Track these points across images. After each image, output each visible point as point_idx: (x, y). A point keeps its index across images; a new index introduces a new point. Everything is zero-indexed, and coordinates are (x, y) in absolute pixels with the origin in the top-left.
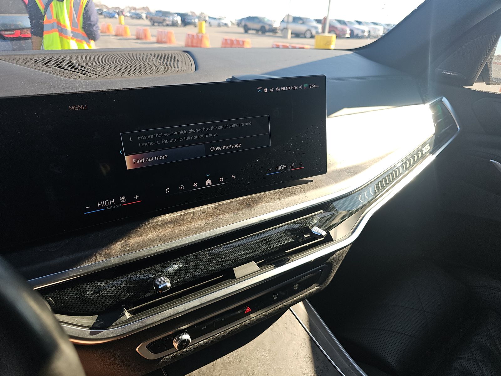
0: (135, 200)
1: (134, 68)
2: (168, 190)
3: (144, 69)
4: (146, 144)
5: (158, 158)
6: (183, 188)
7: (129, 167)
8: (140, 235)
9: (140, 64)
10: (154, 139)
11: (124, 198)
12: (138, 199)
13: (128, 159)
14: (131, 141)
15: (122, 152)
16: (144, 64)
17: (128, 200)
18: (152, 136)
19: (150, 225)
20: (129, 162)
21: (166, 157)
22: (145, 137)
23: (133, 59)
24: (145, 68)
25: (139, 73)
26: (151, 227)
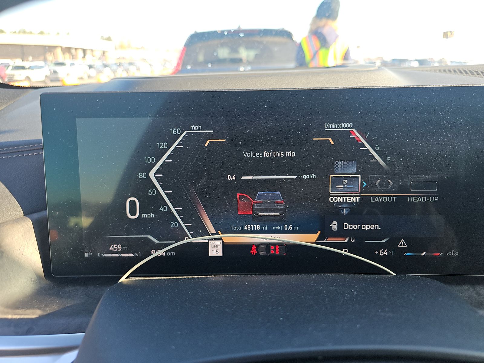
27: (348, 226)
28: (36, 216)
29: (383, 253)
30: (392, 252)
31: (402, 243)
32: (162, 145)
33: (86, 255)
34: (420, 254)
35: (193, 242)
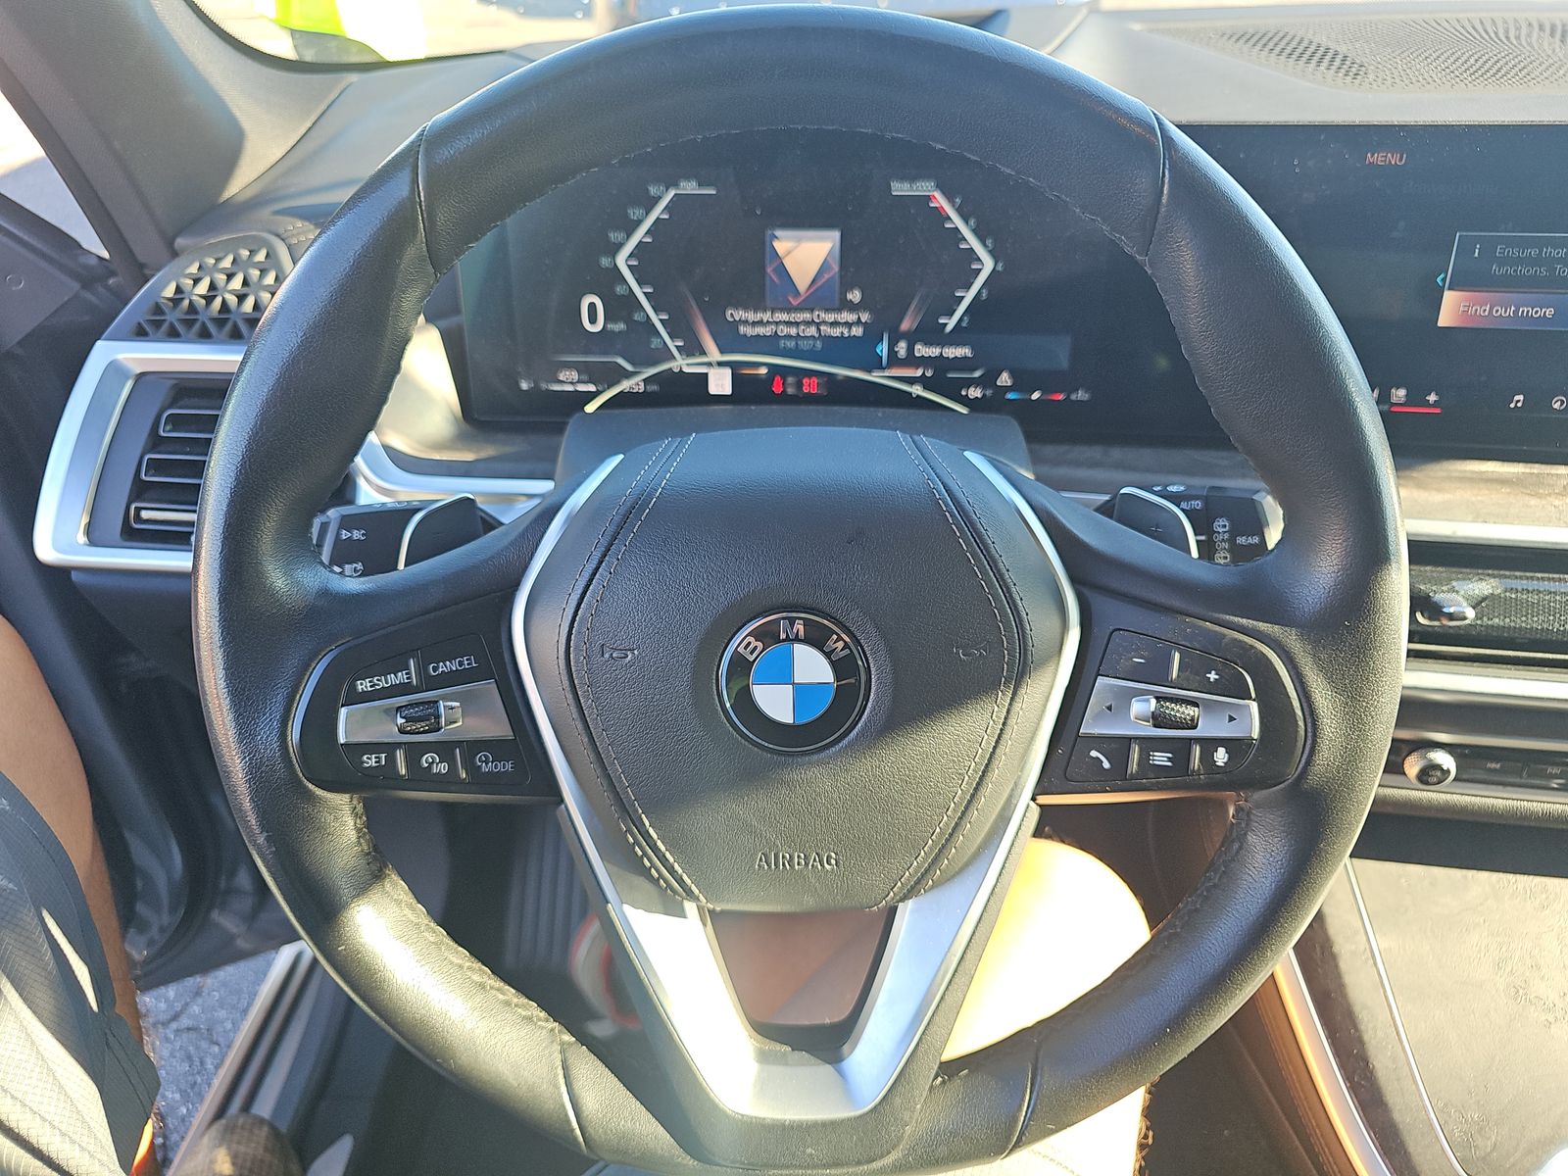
0: (1427, 404)
1: (1488, 66)
2: (1518, 401)
3: (1517, 69)
4: (1511, 271)
5: (1528, 312)
6: (1561, 405)
7: (1443, 321)
8: (1420, 486)
9: (1503, 54)
10: (1536, 262)
11: (1402, 392)
12: (1436, 404)
13: (1450, 298)
14: (1476, 255)
15: (1444, 280)
16: (1515, 54)
17: (1410, 400)
18: (1534, 252)
19: (1444, 474)
20: (1452, 308)
21: (1549, 312)
22: (1516, 252)
23: (1487, 37)
24: (1520, 67)
25: (1502, 80)
26: (1450, 479)
27: (921, 350)
28: (444, 323)
29: (975, 393)
30: (989, 393)
31: (1005, 379)
32: (634, 213)
33: (524, 386)
34: (1043, 398)
35: (687, 370)
